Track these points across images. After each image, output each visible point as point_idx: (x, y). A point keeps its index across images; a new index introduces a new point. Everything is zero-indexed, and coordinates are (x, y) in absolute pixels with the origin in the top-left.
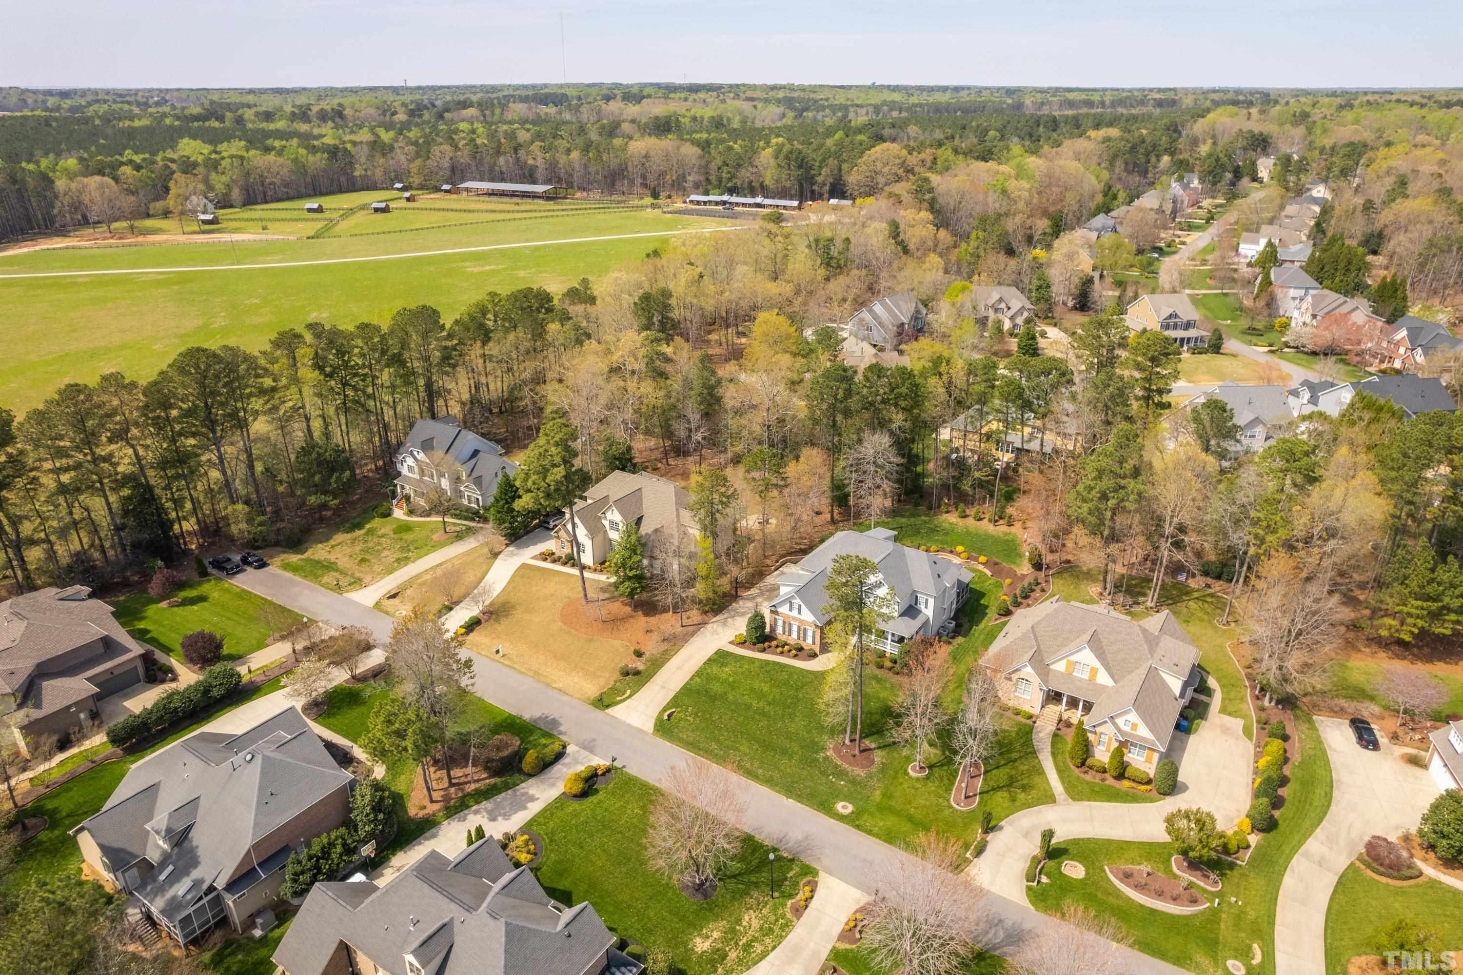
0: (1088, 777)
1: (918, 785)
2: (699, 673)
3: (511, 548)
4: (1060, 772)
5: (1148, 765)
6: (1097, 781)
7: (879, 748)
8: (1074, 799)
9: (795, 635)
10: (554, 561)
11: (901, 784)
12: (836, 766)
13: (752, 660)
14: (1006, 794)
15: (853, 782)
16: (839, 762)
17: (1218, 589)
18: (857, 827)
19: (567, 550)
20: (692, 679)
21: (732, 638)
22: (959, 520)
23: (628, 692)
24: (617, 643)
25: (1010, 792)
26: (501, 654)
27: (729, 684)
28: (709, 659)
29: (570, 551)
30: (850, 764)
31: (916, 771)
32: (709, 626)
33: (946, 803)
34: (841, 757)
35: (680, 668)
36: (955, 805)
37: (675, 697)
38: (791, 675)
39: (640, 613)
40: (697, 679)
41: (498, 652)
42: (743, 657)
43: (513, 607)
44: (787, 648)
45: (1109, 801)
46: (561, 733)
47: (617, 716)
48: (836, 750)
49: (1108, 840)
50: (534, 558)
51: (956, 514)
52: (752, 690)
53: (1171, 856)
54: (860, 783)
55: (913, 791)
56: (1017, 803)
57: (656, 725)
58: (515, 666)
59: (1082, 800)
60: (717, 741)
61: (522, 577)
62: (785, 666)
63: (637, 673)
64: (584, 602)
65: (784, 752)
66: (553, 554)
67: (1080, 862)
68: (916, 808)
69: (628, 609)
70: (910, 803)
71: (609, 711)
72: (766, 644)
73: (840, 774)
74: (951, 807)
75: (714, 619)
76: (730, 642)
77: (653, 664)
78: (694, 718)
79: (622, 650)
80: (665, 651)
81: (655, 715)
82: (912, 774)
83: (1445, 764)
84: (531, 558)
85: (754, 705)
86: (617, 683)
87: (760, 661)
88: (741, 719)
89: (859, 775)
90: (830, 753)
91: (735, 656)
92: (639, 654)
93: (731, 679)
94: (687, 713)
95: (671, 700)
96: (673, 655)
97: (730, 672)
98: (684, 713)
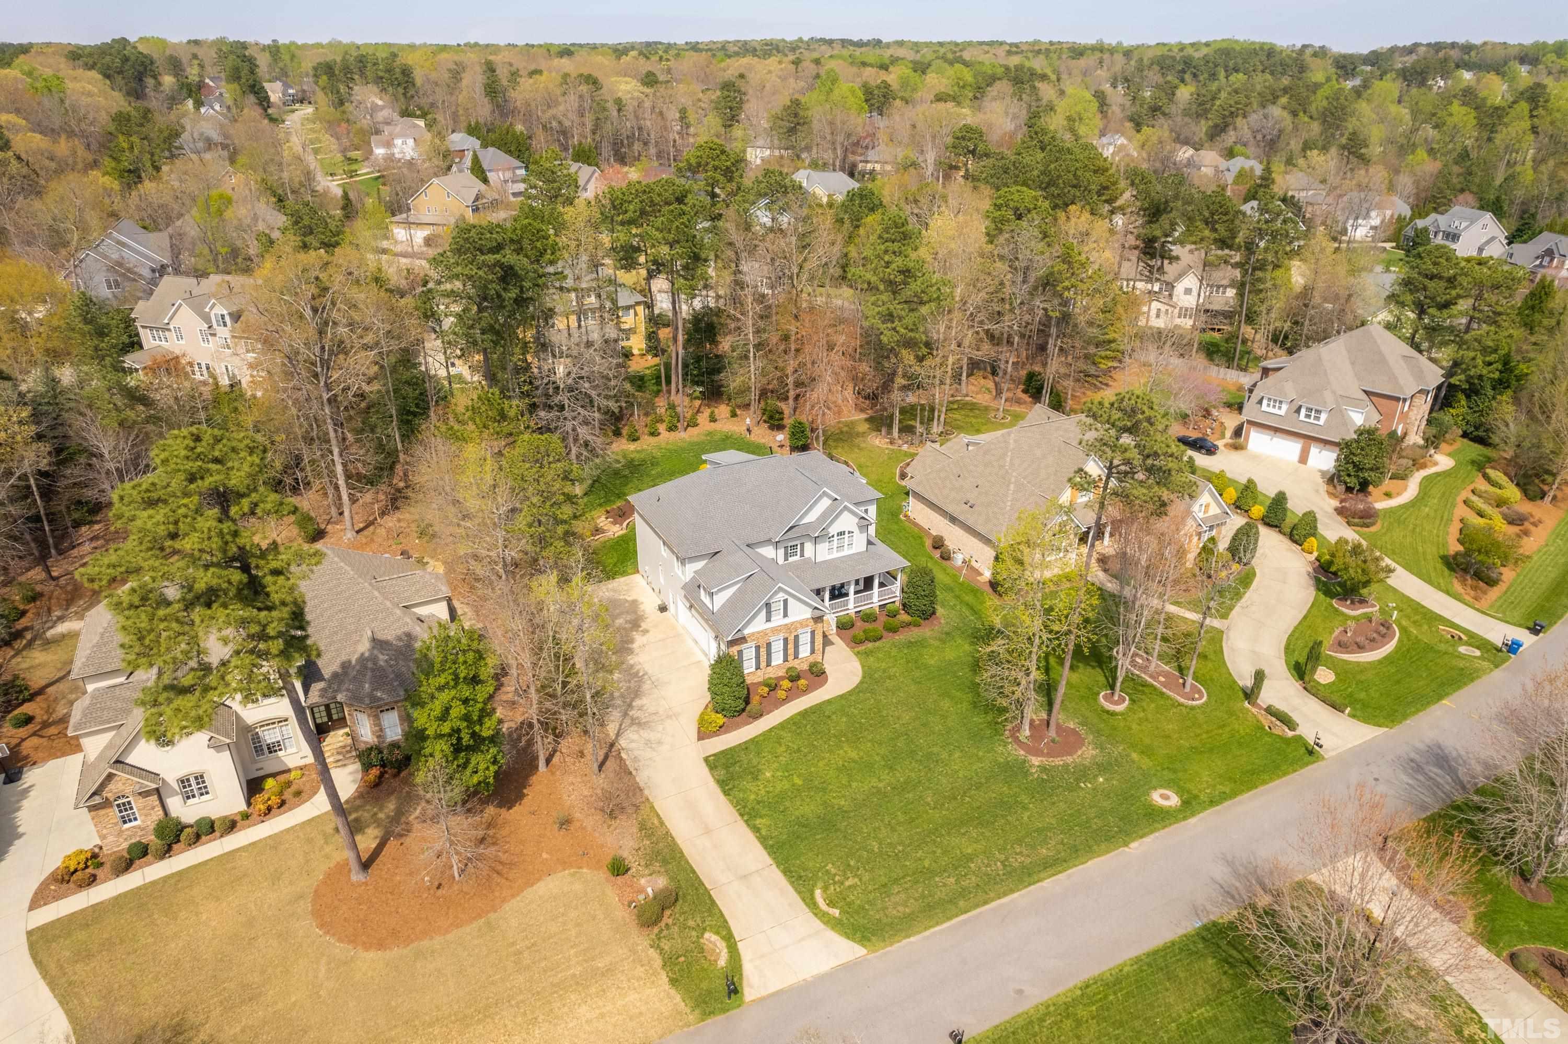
1: (1142, 714)
2: (748, 813)
8: (1225, 617)
9: (778, 659)
11: (1130, 728)
12: (1065, 768)
15: (1102, 768)
16: (1059, 761)
18: (1212, 802)
19: (148, 818)
20: (756, 830)
21: (694, 729)
23: (711, 938)
24: (551, 886)
27: (809, 789)
28: (722, 783)
29: (159, 814)
30: (1069, 753)
31: (1116, 703)
32: (623, 742)
33: (1186, 710)
34: (1051, 755)
35: (708, 831)
36: (1194, 703)
38: (842, 714)
40: (759, 822)
44: (784, 685)
45: (1240, 598)
47: (774, 986)
48: (1033, 751)
50: (39, 899)
51: (623, 440)
52: (847, 770)
53: (1332, 606)
54: (1110, 764)
55: (1148, 724)
56: (1212, 656)
57: (847, 936)
59: (1229, 613)
60: (933, 872)
61: (85, 955)
63: (673, 897)
64: (356, 878)
65: (1006, 806)
66: (99, 855)
68: (1180, 738)
70: (1169, 737)
71: (751, 994)
72: (755, 700)
73: (1083, 773)
74: (1192, 708)
75: (612, 729)
76: (701, 736)
77: (665, 862)
78: (856, 876)
79: (578, 887)
80: (642, 827)
81: (817, 924)
82: (1120, 708)
83: (1276, 430)
84: (31, 909)
85: (881, 785)
86: (666, 945)
87: (782, 726)
88: (901, 818)
89: (1094, 757)
90: (1036, 761)
91: (745, 747)
92: (619, 869)
93: (798, 781)
94: (837, 878)
95: (792, 883)
96: (662, 823)
97: (779, 774)
98: (835, 883)
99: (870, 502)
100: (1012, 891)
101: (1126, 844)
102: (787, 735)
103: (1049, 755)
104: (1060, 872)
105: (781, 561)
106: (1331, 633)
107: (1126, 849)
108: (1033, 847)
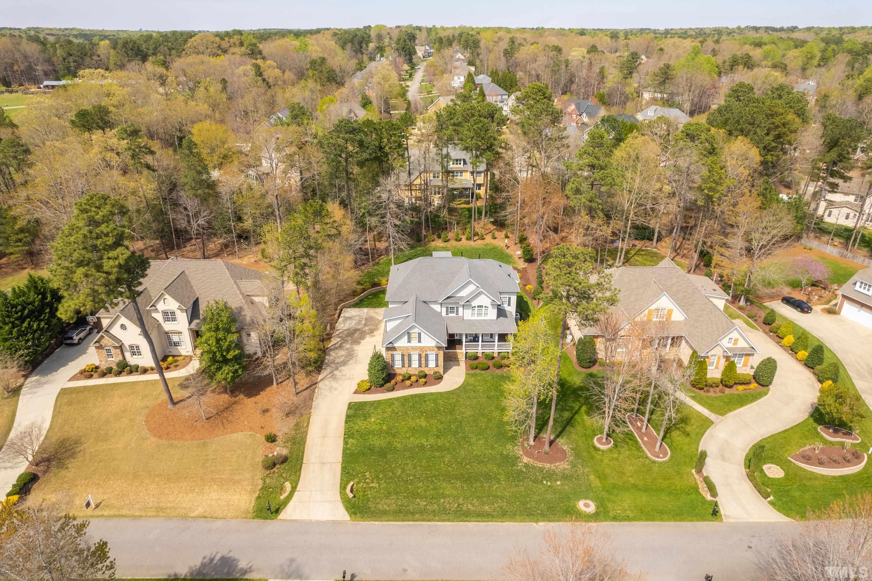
0: (712, 394)
1: (616, 455)
2: (348, 435)
3: (33, 379)
4: (693, 398)
5: (744, 368)
6: (720, 394)
7: (558, 436)
8: (722, 415)
9: (415, 364)
10: (103, 375)
11: (602, 461)
12: (541, 470)
13: (390, 402)
14: (678, 432)
15: (565, 477)
16: (540, 465)
17: (640, 245)
18: (615, 519)
19: (117, 358)
20: (346, 443)
21: (355, 387)
22: (445, 244)
23: (288, 485)
24: (238, 436)
25: (678, 429)
26: (93, 505)
27: (387, 433)
28: (348, 417)
29: (120, 358)
30: (551, 462)
31: (604, 444)
32: (320, 385)
33: (647, 462)
34: (538, 459)
35: (324, 437)
36: (657, 459)
37: (344, 469)
38: (435, 401)
39: (241, 396)
40: (351, 441)
41: (88, 505)
42: (379, 402)
43: (77, 442)
44: (413, 379)
45: (742, 405)
46: (245, 572)
47: (296, 516)
48: (528, 454)
49: (773, 436)
50: (74, 378)
51: (440, 241)
52: (414, 431)
53: (815, 429)
54: (572, 476)
55: (616, 462)
56: (693, 436)
57: (347, 509)
58: (124, 512)
59: (726, 413)
60: (419, 496)
61: (70, 403)
62: (424, 395)
63: (285, 460)
64: (170, 406)
65: (488, 477)
66: (97, 368)
67: (772, 463)
68: (631, 476)
69: (226, 397)
70: (623, 474)
71: (282, 515)
72: (393, 382)
73: (550, 475)
74: (654, 462)
75: (320, 377)
76: (356, 392)
77: (294, 443)
78: (378, 483)
79: (249, 441)
80: (297, 425)
81: (338, 497)
82: (602, 447)
83: (863, 305)
84: (69, 381)
85: (426, 444)
86: (268, 481)
87: (398, 399)
88: (424, 463)
89: (565, 469)
90: (525, 460)
91: (372, 403)
92: (272, 439)
93: (385, 427)
94: (368, 480)
95: (342, 474)
96: (307, 426)
97: (378, 421)
98: (365, 482)
99: (512, 293)
100: (449, 520)
101: (537, 521)
102: (397, 404)
103: (537, 459)
104: (484, 521)
105: (444, 314)
106: (801, 447)
107: (534, 524)
108: (483, 504)
